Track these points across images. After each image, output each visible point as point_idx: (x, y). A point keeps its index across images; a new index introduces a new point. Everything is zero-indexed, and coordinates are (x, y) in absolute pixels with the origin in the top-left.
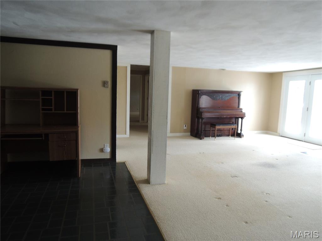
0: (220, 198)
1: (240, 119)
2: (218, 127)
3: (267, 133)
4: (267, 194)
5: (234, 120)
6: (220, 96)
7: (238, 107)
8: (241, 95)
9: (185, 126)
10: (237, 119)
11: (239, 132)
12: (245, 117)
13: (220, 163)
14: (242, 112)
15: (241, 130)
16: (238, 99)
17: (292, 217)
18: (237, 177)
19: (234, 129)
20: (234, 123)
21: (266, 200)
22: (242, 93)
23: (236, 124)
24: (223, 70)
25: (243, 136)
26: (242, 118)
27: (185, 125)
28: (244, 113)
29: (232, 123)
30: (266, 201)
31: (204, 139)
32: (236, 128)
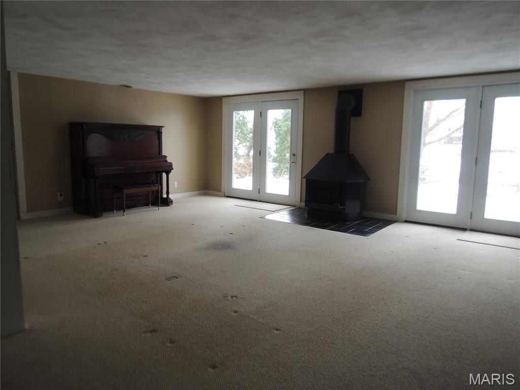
0: (154, 331)
1: (164, 175)
2: (127, 192)
3: (206, 194)
4: (232, 297)
5: (153, 177)
6: (126, 135)
7: (159, 154)
8: (162, 133)
9: (61, 195)
10: (159, 175)
11: (165, 196)
12: (172, 171)
13: (142, 257)
14: (166, 161)
15: (168, 193)
16: (157, 140)
17: (280, 330)
18: (177, 278)
19: (155, 193)
20: (155, 182)
21: (235, 308)
22: (163, 128)
23: (157, 183)
24: (127, 87)
25: (172, 202)
26: (168, 173)
27: (59, 194)
28: (170, 163)
29: (151, 181)
30: (235, 312)
31: (102, 215)
32: (160, 189)
